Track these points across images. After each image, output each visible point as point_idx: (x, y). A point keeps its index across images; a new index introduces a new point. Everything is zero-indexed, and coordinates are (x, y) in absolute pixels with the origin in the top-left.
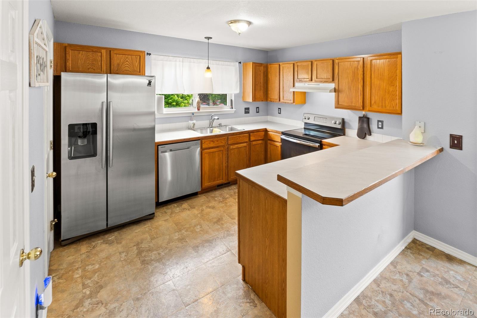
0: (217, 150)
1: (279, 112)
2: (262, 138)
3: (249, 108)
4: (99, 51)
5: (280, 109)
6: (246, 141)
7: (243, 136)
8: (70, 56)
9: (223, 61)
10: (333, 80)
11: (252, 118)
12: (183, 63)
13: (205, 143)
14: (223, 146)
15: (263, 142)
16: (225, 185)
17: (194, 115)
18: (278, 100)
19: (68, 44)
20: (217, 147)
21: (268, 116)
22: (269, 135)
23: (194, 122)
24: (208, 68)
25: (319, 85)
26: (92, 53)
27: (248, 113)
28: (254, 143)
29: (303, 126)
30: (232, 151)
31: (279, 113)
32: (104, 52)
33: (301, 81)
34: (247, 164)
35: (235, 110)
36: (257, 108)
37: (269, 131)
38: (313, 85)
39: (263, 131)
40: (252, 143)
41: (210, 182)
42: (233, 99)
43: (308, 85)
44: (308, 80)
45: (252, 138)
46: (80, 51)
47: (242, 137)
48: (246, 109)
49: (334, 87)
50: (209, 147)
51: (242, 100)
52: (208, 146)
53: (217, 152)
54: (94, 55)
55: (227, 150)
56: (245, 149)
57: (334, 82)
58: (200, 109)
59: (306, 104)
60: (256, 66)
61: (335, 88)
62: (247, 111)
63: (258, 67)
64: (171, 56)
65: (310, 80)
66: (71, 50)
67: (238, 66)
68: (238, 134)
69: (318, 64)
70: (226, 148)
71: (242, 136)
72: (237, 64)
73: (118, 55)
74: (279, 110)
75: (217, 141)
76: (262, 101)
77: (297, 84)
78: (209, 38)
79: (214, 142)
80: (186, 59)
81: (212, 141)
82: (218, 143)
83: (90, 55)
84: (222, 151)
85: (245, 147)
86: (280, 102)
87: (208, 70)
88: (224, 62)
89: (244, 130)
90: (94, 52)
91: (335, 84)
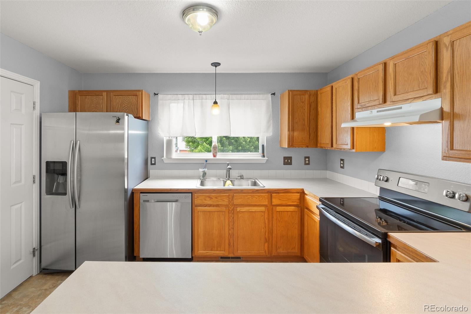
0: (216, 210)
1: (342, 165)
2: (295, 203)
3: (291, 157)
4: (100, 94)
5: (342, 160)
6: (264, 204)
7: (259, 196)
8: (79, 101)
9: (247, 94)
10: (437, 90)
11: (296, 171)
12: (194, 101)
13: (198, 197)
14: (226, 206)
15: (297, 210)
16: (233, 260)
17: (207, 162)
18: (330, 146)
19: (79, 91)
20: (217, 206)
21: (328, 171)
22: (306, 200)
23: (206, 170)
24: (215, 103)
25: (401, 108)
26: (96, 97)
27: (290, 164)
28: (279, 209)
29: (378, 194)
30: (240, 215)
31: (341, 167)
32: (105, 94)
33: (365, 108)
34: (266, 239)
35: (267, 158)
36: (306, 158)
37: (306, 194)
38: (388, 110)
39: (298, 193)
40: (276, 209)
41: (205, 250)
42: (265, 145)
43: (378, 112)
44: (377, 103)
45: (275, 201)
46: (87, 96)
47: (257, 197)
48: (285, 158)
49: (440, 107)
50: (204, 204)
51: (279, 146)
52: (203, 202)
53: (216, 213)
54: (97, 98)
55: (232, 212)
56: (262, 216)
57: (438, 94)
58: (216, 155)
59: (386, 152)
60: (294, 95)
61: (442, 109)
62: (288, 161)
63: (299, 97)
64: (179, 94)
65: (381, 102)
66: (80, 96)
67: (270, 99)
68: (251, 192)
69: (397, 65)
70: (231, 209)
71: (256, 195)
72: (270, 96)
73: (117, 96)
74: (342, 162)
75: (216, 198)
76: (307, 147)
77: (358, 115)
78: (216, 65)
79: (211, 198)
80: (197, 95)
81: (209, 197)
82: (216, 200)
83: (94, 99)
84: (225, 211)
85: (262, 212)
86: (333, 148)
87: (216, 105)
88: (249, 96)
89: (264, 188)
90: (97, 95)
91: (442, 100)
